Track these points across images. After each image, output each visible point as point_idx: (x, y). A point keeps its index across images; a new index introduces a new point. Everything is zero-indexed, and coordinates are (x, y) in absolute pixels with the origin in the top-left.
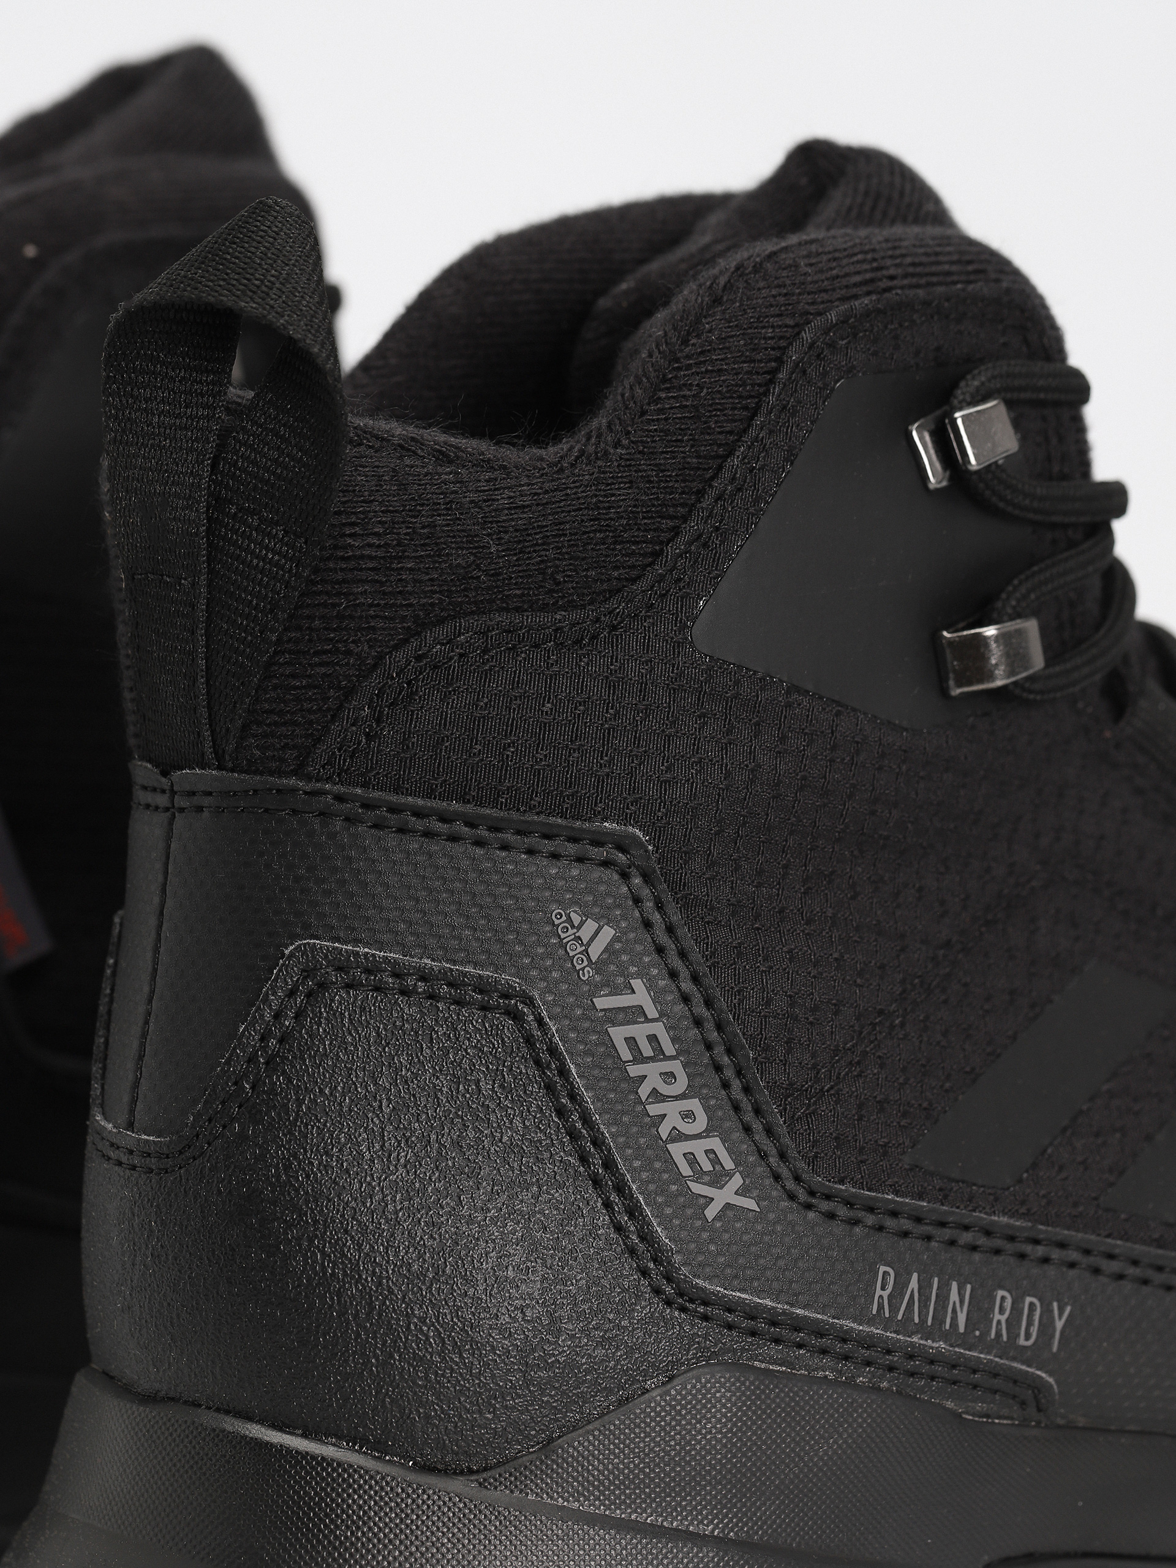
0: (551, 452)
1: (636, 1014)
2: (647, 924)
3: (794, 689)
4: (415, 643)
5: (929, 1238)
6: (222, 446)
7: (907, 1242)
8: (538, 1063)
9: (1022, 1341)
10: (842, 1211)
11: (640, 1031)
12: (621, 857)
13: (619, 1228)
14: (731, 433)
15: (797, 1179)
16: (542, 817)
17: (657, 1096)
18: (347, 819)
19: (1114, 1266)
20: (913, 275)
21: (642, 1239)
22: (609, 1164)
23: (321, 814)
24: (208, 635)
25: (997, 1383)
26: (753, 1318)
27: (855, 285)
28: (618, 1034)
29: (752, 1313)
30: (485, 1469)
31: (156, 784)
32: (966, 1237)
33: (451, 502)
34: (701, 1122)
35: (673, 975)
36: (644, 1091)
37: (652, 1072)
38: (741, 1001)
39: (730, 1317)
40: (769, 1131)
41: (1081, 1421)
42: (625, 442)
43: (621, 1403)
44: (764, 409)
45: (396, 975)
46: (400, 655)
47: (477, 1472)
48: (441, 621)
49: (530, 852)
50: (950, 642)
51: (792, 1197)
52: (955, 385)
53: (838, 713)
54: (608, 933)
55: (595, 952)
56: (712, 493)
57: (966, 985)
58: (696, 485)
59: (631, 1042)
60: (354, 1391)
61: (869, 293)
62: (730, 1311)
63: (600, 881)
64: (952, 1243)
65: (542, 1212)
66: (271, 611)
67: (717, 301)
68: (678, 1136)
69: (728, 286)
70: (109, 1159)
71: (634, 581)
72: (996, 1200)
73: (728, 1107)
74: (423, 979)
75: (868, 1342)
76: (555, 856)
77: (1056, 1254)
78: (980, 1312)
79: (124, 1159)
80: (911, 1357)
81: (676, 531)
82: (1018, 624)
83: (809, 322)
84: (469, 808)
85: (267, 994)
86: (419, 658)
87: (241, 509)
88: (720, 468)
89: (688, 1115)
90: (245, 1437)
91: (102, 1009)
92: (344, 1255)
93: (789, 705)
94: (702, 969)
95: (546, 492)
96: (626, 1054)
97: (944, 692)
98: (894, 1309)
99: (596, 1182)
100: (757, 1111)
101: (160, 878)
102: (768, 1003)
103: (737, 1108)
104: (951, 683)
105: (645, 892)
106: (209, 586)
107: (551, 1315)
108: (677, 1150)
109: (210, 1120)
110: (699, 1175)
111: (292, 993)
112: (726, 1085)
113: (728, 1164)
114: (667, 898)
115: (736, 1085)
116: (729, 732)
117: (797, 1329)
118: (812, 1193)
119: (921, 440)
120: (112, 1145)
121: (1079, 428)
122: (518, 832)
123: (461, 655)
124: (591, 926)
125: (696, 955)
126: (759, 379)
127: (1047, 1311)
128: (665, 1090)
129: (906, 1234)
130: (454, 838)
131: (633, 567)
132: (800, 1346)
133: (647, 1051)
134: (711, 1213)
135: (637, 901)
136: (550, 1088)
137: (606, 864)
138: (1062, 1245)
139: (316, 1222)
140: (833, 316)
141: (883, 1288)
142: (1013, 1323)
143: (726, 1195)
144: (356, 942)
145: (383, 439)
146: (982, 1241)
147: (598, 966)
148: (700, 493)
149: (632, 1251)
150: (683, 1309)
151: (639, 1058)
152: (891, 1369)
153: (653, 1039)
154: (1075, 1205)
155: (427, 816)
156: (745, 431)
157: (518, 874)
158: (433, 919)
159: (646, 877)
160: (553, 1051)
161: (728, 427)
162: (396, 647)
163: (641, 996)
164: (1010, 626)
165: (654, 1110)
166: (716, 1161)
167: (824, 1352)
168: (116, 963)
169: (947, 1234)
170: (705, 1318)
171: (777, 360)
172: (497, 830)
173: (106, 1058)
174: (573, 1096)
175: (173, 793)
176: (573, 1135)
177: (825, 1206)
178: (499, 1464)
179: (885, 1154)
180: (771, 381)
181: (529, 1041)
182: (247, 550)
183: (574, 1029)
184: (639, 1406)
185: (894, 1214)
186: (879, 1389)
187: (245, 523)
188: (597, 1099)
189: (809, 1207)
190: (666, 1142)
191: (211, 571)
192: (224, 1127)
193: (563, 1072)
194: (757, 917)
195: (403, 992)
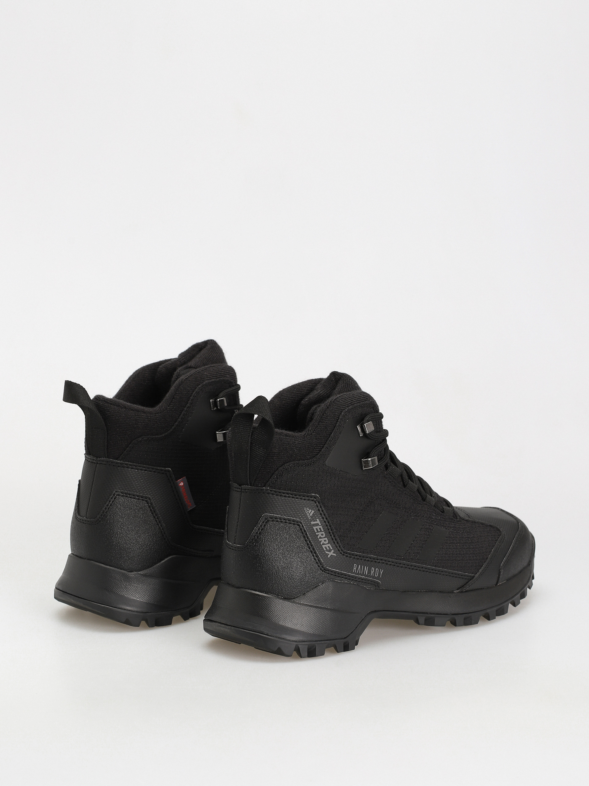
0: (303, 433)
1: (317, 525)
2: (319, 510)
3: (341, 471)
4: (283, 466)
5: (362, 559)
6: (252, 434)
7: (358, 560)
8: (302, 533)
9: (376, 576)
10: (349, 556)
11: (318, 527)
12: (315, 500)
13: (315, 559)
14: (331, 430)
15: (342, 550)
16: (303, 493)
17: (320, 538)
18: (272, 494)
19: (390, 563)
20: (357, 401)
21: (319, 561)
22: (313, 549)
23: (268, 493)
24: (250, 465)
25: (372, 583)
26: (335, 573)
27: (349, 404)
28: (315, 528)
29: (335, 572)
30: (294, 598)
31: (238, 487)
32: (367, 559)
33: (289, 443)
34: (327, 542)
35: (323, 518)
36: (318, 537)
37: (320, 534)
38: (333, 522)
39: (332, 573)
40: (337, 543)
41: (384, 589)
42: (315, 432)
43: (315, 587)
44: (336, 426)
45: (280, 519)
46: (281, 468)
47: (293, 599)
48: (287, 462)
49: (301, 499)
50: (363, 461)
51: (341, 553)
52: (364, 419)
53: (347, 474)
54: (313, 511)
55: (311, 515)
56: (329, 440)
57: (365, 517)
58: (326, 439)
59: (317, 529)
60: (274, 586)
61: (351, 405)
62: (332, 572)
63: (312, 503)
64: (365, 560)
65: (303, 557)
66: (260, 461)
67: (328, 408)
68: (324, 544)
69: (329, 405)
70: (230, 548)
71: (317, 455)
72: (371, 552)
73: (331, 539)
74: (284, 520)
75: (353, 577)
76: (305, 499)
77: (381, 561)
78: (369, 571)
79: (234, 549)
80: (359, 579)
81: (323, 447)
82: (374, 458)
83: (343, 411)
84: (291, 492)
85: (259, 522)
86: (284, 468)
87: (255, 445)
88: (330, 436)
89: (325, 541)
90: (252, 593)
91: (226, 523)
92: (272, 564)
93: (340, 473)
94: (328, 517)
95: (303, 441)
96: (316, 531)
97: (362, 469)
98: (357, 571)
99: (311, 552)
100: (336, 540)
101: (239, 503)
102: (337, 522)
103: (333, 539)
104: (363, 467)
105: (319, 505)
106: (250, 457)
107: (305, 573)
108: (323, 546)
109: (250, 543)
110: (327, 550)
111: (263, 522)
112: (331, 536)
113: (332, 548)
114: (322, 506)
115: (333, 535)
116: (331, 478)
117: (342, 575)
118: (344, 553)
119: (358, 427)
120: (231, 546)
121: (381, 422)
122: (299, 496)
123: (290, 468)
124: (310, 510)
125: (326, 515)
126: (335, 421)
127: (380, 570)
128: (322, 537)
129: (358, 559)
130: (289, 497)
131: (317, 453)
132: (342, 578)
133: (319, 531)
134: (329, 556)
135: (317, 506)
136: (304, 537)
137: (313, 500)
138: (382, 560)
139: (268, 559)
140: (346, 410)
141: (355, 568)
142: (374, 573)
143: (331, 553)
144: (274, 514)
145: (277, 433)
146: (370, 560)
147: (311, 517)
148: (327, 440)
149: (317, 563)
150: (325, 572)
151: (318, 532)
152: (356, 581)
153: (320, 528)
154: (383, 553)
155: (285, 493)
156: (333, 430)
157: (299, 502)
158: (286, 510)
159: (319, 503)
160: (305, 531)
161: (331, 429)
162: (280, 467)
163: (318, 522)
164: (373, 458)
165: (320, 540)
166: (329, 548)
167: (346, 578)
168: (228, 515)
169: (364, 558)
170: (328, 573)
171: (338, 418)
172: (296, 495)
173: (227, 531)
174: (308, 538)
175: (241, 489)
176: (308, 544)
177: (346, 555)
178: (296, 598)
179: (354, 546)
180: (337, 421)
181: (301, 529)
182: (256, 451)
183: (308, 527)
184: (318, 588)
185: (356, 556)
186: (354, 584)
187: (256, 447)
188: (311, 538)
189: (344, 555)
190: (322, 545)
191: (250, 454)
192: (252, 544)
193: (306, 534)
194: (335, 508)
195: (281, 522)
